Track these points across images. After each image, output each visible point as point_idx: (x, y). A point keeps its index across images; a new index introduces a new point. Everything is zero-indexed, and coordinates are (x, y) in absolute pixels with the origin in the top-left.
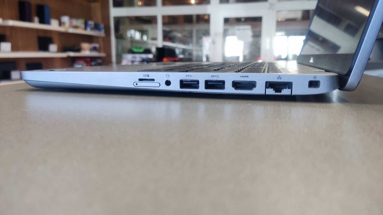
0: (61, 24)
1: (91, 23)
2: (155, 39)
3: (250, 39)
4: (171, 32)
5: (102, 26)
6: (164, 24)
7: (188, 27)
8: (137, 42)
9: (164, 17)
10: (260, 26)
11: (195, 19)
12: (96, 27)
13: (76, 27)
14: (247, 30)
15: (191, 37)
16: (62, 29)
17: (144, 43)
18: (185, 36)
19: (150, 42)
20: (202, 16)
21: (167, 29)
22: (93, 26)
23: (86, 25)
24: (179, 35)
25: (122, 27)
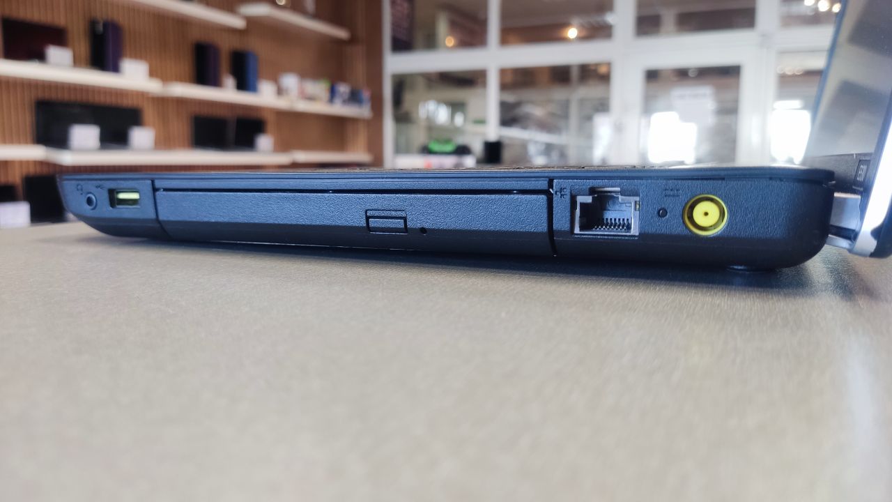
0: (280, 91)
1: (343, 89)
2: (481, 122)
3: (711, 120)
4: (517, 104)
5: (366, 94)
6: (504, 87)
7: (559, 94)
8: (442, 129)
9: (503, 72)
10: (737, 87)
11: (575, 74)
12: (354, 98)
13: (311, 98)
14: (703, 99)
15: (565, 116)
16: (282, 103)
17: (458, 130)
18: (553, 115)
19: (471, 128)
20: (593, 68)
21: (511, 98)
22: (346, 97)
23: (333, 93)
24: (537, 112)
25: (408, 98)
